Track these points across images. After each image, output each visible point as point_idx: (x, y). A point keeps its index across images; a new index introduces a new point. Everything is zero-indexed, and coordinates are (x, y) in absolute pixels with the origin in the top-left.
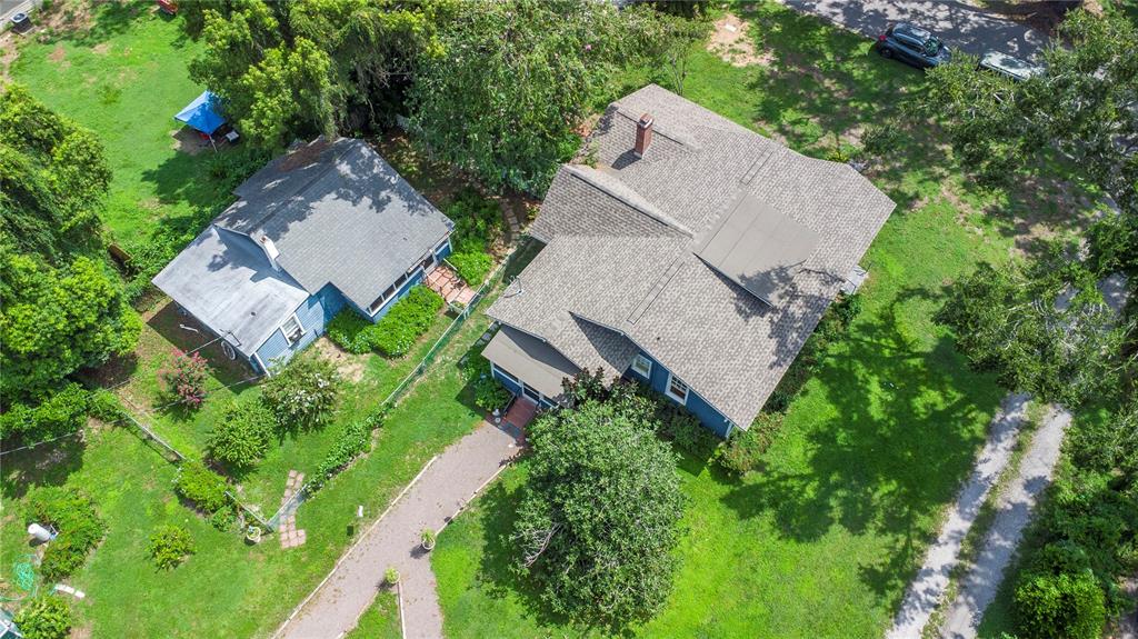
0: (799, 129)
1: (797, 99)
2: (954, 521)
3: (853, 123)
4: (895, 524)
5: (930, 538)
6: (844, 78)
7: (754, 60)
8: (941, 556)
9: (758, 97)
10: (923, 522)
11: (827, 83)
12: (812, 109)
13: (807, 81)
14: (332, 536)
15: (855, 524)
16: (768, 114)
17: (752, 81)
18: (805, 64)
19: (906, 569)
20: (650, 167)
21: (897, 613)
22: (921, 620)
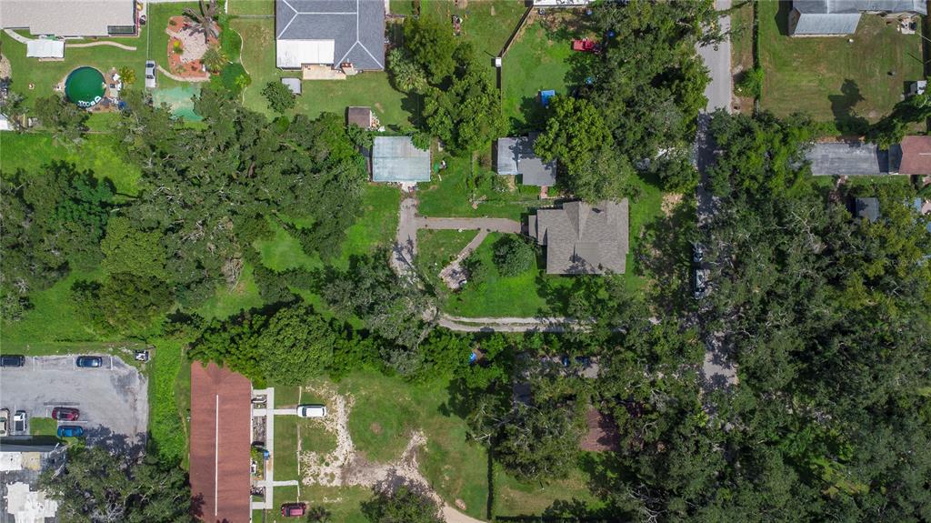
0: (648, 237)
1: (659, 230)
2: (562, 319)
3: (659, 248)
4: (553, 309)
5: (555, 317)
6: (676, 237)
7: (667, 211)
8: (553, 320)
9: (652, 220)
10: (557, 314)
11: (672, 235)
12: (658, 237)
13: (668, 229)
14: (480, 213)
15: (548, 302)
16: (648, 227)
17: (658, 216)
18: (675, 225)
19: (546, 315)
20: (597, 217)
21: (536, 317)
22: (538, 322)
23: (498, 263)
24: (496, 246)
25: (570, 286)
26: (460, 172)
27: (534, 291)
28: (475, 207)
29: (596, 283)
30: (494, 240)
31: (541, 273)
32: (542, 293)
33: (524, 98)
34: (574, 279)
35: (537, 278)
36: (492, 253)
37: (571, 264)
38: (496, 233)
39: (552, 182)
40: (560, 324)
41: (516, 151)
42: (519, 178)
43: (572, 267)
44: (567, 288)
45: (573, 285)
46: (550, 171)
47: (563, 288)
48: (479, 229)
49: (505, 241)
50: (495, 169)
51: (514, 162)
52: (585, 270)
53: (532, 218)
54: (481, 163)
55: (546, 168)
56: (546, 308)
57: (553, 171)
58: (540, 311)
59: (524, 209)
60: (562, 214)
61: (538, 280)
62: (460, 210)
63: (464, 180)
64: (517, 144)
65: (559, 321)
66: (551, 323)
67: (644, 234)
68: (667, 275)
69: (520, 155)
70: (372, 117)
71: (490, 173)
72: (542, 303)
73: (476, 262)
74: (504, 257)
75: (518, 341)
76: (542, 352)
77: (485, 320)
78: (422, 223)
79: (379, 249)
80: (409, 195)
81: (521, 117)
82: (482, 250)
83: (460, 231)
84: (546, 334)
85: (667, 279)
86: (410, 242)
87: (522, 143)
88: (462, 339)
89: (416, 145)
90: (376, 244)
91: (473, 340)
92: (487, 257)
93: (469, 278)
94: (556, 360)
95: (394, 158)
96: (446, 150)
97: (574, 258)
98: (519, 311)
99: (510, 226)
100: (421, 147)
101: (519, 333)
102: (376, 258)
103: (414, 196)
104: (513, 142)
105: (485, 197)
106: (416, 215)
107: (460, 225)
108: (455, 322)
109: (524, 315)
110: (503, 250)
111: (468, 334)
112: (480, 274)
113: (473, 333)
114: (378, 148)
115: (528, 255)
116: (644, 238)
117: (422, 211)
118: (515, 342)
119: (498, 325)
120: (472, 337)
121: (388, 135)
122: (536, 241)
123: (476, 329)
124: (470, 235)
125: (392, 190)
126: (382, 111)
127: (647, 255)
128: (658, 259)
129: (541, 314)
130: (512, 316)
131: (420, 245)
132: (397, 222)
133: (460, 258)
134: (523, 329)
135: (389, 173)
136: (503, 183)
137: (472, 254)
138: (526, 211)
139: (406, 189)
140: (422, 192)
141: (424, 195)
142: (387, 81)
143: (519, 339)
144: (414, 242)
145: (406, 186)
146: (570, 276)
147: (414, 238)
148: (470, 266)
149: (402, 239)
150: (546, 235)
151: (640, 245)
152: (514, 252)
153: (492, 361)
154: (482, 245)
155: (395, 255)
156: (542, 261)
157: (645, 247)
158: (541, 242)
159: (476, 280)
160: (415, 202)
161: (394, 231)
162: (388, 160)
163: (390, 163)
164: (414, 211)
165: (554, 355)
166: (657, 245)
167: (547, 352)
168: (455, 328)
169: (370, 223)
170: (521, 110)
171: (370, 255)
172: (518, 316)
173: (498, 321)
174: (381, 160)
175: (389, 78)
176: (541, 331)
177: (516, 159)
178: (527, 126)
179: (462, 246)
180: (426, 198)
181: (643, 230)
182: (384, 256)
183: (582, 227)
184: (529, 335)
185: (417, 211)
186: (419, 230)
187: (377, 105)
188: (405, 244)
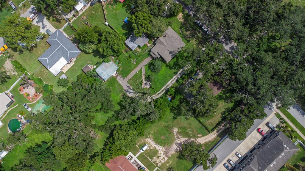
0: (183, 31)
1: (184, 26)
3: (188, 31)
4: (177, 69)
5: (179, 71)
6: (190, 24)
7: (181, 20)
9: (180, 26)
10: (179, 70)
11: (188, 25)
12: (185, 28)
13: (186, 24)
14: (138, 64)
15: (174, 69)
16: (181, 28)
17: (180, 23)
18: (187, 22)
19: (177, 73)
20: (166, 38)
21: (175, 75)
22: (176, 76)
23: (154, 71)
24: (149, 68)
25: (176, 60)
26: (124, 58)
27: (168, 69)
28: (135, 63)
29: (181, 54)
30: (147, 67)
31: (166, 64)
32: (171, 68)
33: (121, 26)
34: (175, 58)
35: (166, 66)
36: (150, 71)
37: (171, 55)
38: (146, 65)
39: (147, 40)
40: (182, 72)
41: (132, 41)
42: (139, 46)
43: (172, 55)
44: (175, 61)
45: (176, 59)
46: (145, 38)
47: (174, 62)
48: (141, 68)
49: (150, 64)
50: (131, 50)
51: (134, 44)
52: (176, 53)
53: (151, 53)
54: (126, 52)
55: (143, 38)
56: (175, 71)
57: (145, 37)
58: (174, 73)
59: (147, 53)
60: (158, 45)
61: (167, 66)
62: (132, 68)
63: (127, 60)
64: (130, 39)
65: (181, 71)
66: (180, 73)
67: (181, 31)
68: (196, 35)
69: (134, 41)
70: (90, 66)
71: (131, 52)
72: (173, 71)
73: (148, 76)
74: (154, 69)
75: (176, 85)
76: (184, 82)
77: (164, 88)
78: (127, 79)
79: (123, 96)
80: (117, 76)
81: (125, 32)
82: (147, 72)
83: (137, 72)
84: (181, 77)
85: (197, 36)
86: (128, 87)
87: (132, 37)
88: (163, 98)
89: (107, 62)
90: (121, 95)
91: (166, 95)
92: (150, 72)
93: (151, 82)
94: (189, 81)
95: (105, 71)
96: (115, 57)
97: (170, 53)
98: (170, 78)
99: (148, 60)
100: (109, 62)
101: (175, 83)
102: (124, 98)
103: (118, 75)
104: (129, 39)
105: (135, 59)
106: (123, 79)
107: (136, 71)
108: (157, 95)
109: (172, 78)
110: (152, 67)
111: (163, 95)
112: (152, 78)
113: (164, 93)
114: (99, 72)
115: (159, 63)
116: (182, 32)
117: (124, 77)
118: (176, 86)
119: (168, 86)
120: (164, 95)
121: (98, 66)
122: (157, 57)
123: (164, 92)
124: (140, 71)
125: (112, 78)
126: (91, 62)
127: (187, 35)
128: (190, 34)
129: (175, 73)
130: (169, 81)
131: (131, 85)
132: (120, 85)
133: (144, 79)
134: (175, 81)
135: (107, 75)
136: (136, 51)
137: (145, 75)
138: (148, 53)
139: (115, 75)
140: (119, 72)
141: (121, 72)
142: (85, 54)
143: (176, 84)
144: (129, 86)
145: (114, 74)
146: (174, 58)
147: (128, 85)
148: (148, 79)
149: (125, 88)
150: (158, 54)
151: (183, 34)
152: (155, 65)
153: (175, 96)
154: (146, 71)
155: (128, 93)
156: (164, 61)
157: (184, 34)
158: (159, 57)
159: (152, 80)
160: (120, 76)
161: (122, 88)
162: (104, 73)
163: (105, 73)
164: (122, 78)
165: (188, 80)
166: (187, 31)
167: (186, 81)
168: (158, 97)
169: (114, 92)
170: (124, 30)
171: (122, 99)
172: (171, 79)
173: (167, 85)
174: (102, 74)
175: (84, 53)
176: (179, 77)
177: (134, 43)
178: (129, 32)
179: (141, 75)
180: (122, 73)
181: (180, 30)
182: (125, 96)
183: (165, 44)
184: (177, 81)
185: (123, 78)
186: (128, 82)
187: (88, 62)
188: (127, 88)
